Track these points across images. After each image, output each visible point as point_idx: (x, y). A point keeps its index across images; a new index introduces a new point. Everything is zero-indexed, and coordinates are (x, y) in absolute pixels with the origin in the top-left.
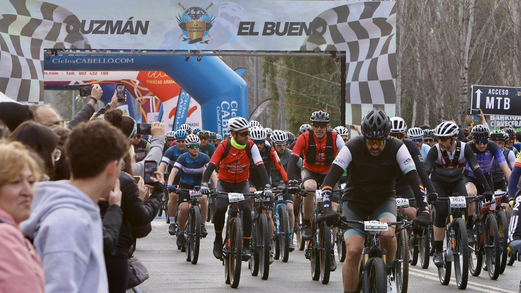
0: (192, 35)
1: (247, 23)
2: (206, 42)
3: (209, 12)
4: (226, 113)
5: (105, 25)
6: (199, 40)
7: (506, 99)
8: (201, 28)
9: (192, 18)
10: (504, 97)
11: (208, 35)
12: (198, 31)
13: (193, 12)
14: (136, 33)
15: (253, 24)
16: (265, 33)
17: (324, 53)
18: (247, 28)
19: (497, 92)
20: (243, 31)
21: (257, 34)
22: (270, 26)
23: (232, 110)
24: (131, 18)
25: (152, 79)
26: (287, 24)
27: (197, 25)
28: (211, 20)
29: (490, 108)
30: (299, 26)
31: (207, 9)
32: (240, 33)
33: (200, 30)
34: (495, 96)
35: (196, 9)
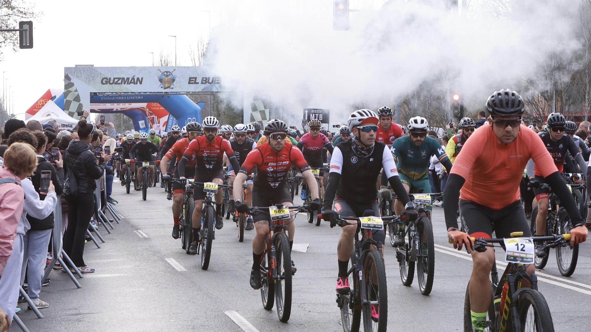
0: (165, 85)
1: (193, 78)
2: (172, 88)
3: (174, 74)
5: (121, 80)
6: (169, 87)
8: (170, 81)
9: (165, 77)
10: (319, 114)
11: (173, 85)
12: (168, 83)
13: (165, 74)
14: (137, 84)
15: (196, 78)
16: (202, 83)
18: (193, 81)
20: (191, 82)
21: (198, 83)
22: (205, 79)
24: (134, 76)
25: (154, 107)
27: (168, 80)
28: (175, 77)
31: (172, 72)
32: (189, 83)
34: (315, 113)
35: (167, 72)
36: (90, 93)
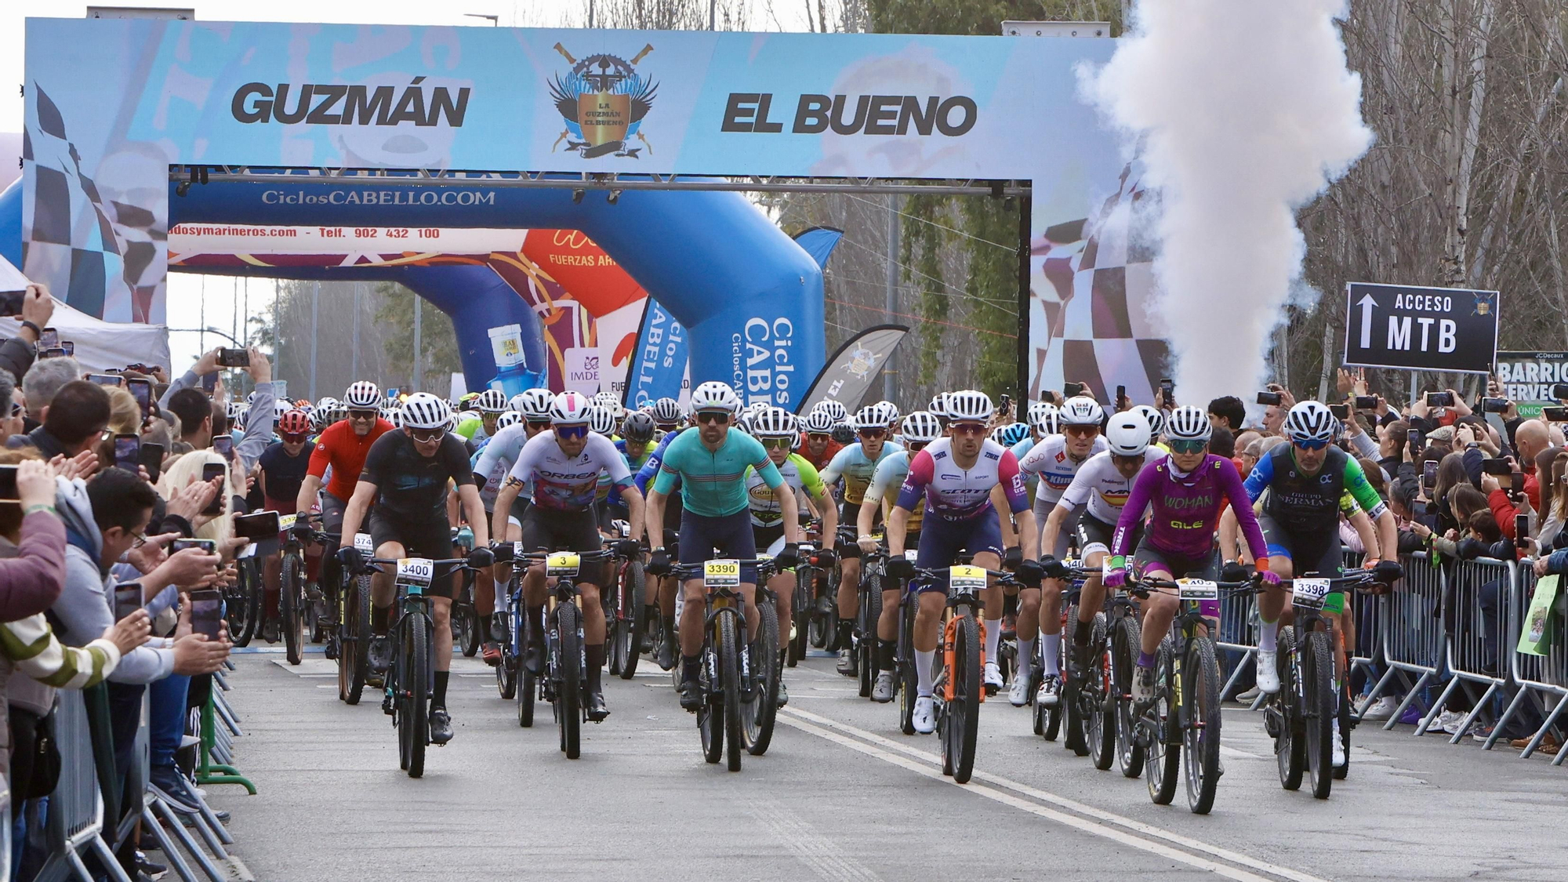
0: (594, 134)
1: (751, 97)
2: (633, 153)
3: (642, 70)
4: (759, 353)
5: (344, 98)
6: (613, 146)
7: (1444, 323)
8: (618, 114)
9: (594, 87)
10: (1438, 316)
11: (638, 134)
12: (608, 123)
13: (596, 69)
14: (433, 121)
16: (799, 127)
17: (972, 186)
18: (749, 112)
19: (1420, 302)
20: (738, 120)
21: (777, 128)
22: (815, 106)
23: (777, 343)
24: (418, 80)
25: (566, 250)
26: (863, 100)
27: (607, 105)
28: (647, 91)
29: (1398, 347)
30: (898, 108)
31: (635, 61)
32: (729, 125)
33: (617, 119)
34: (1415, 314)
35: (604, 61)
36: (172, 167)
